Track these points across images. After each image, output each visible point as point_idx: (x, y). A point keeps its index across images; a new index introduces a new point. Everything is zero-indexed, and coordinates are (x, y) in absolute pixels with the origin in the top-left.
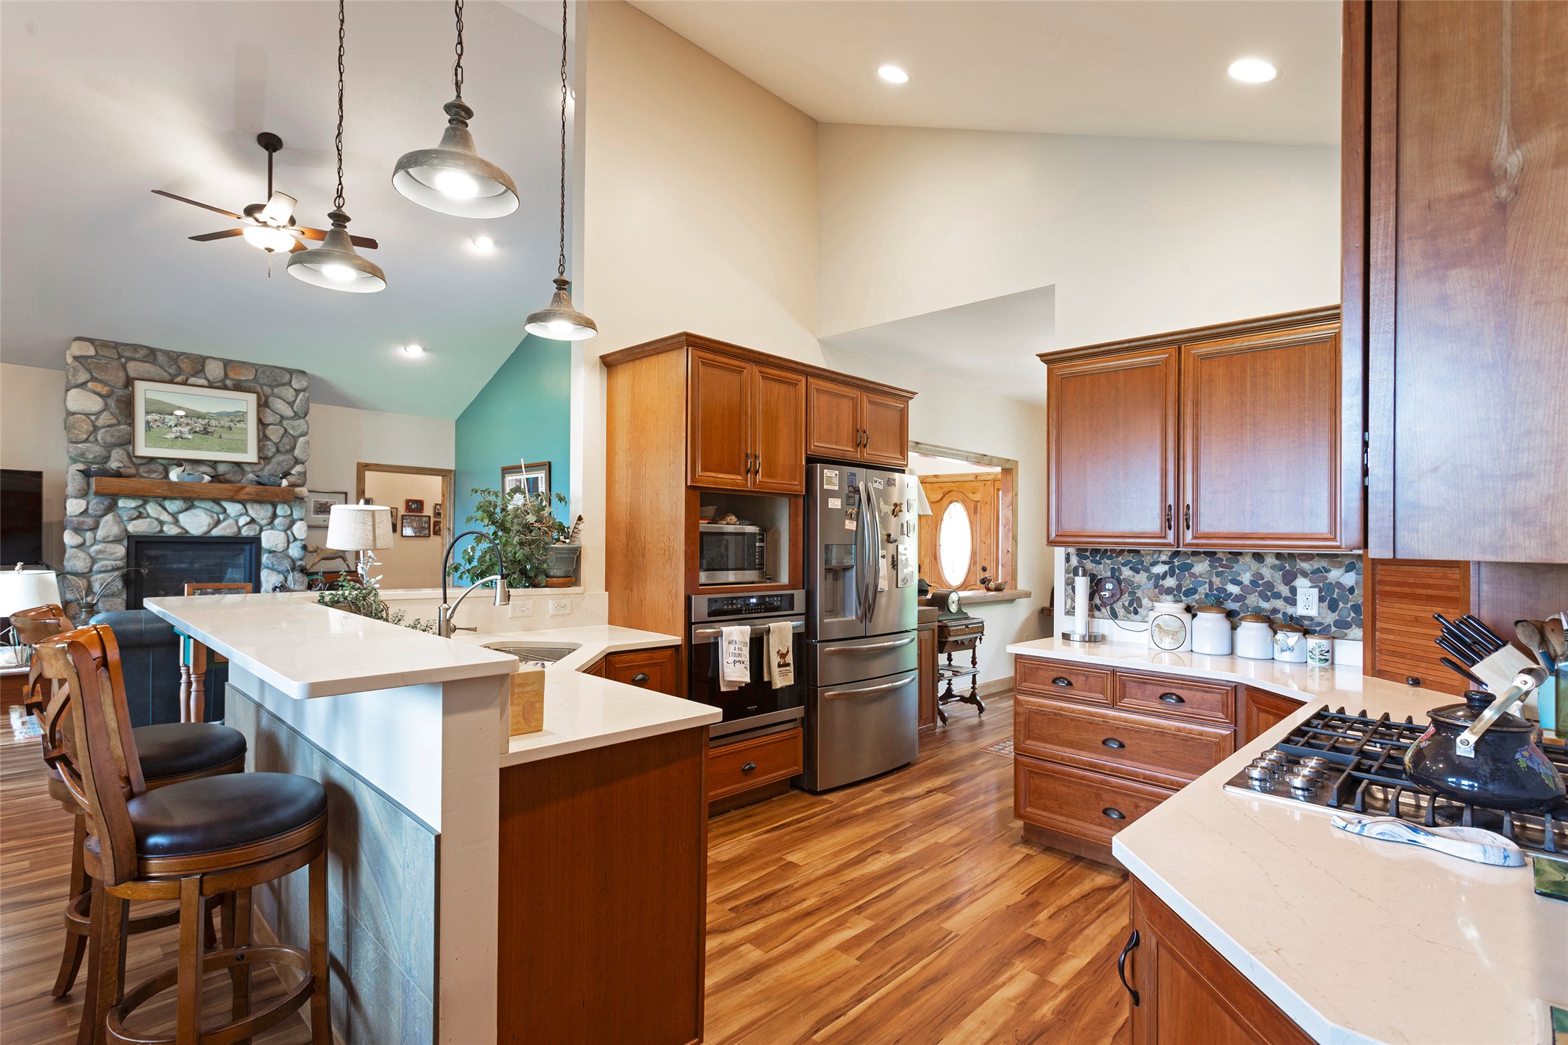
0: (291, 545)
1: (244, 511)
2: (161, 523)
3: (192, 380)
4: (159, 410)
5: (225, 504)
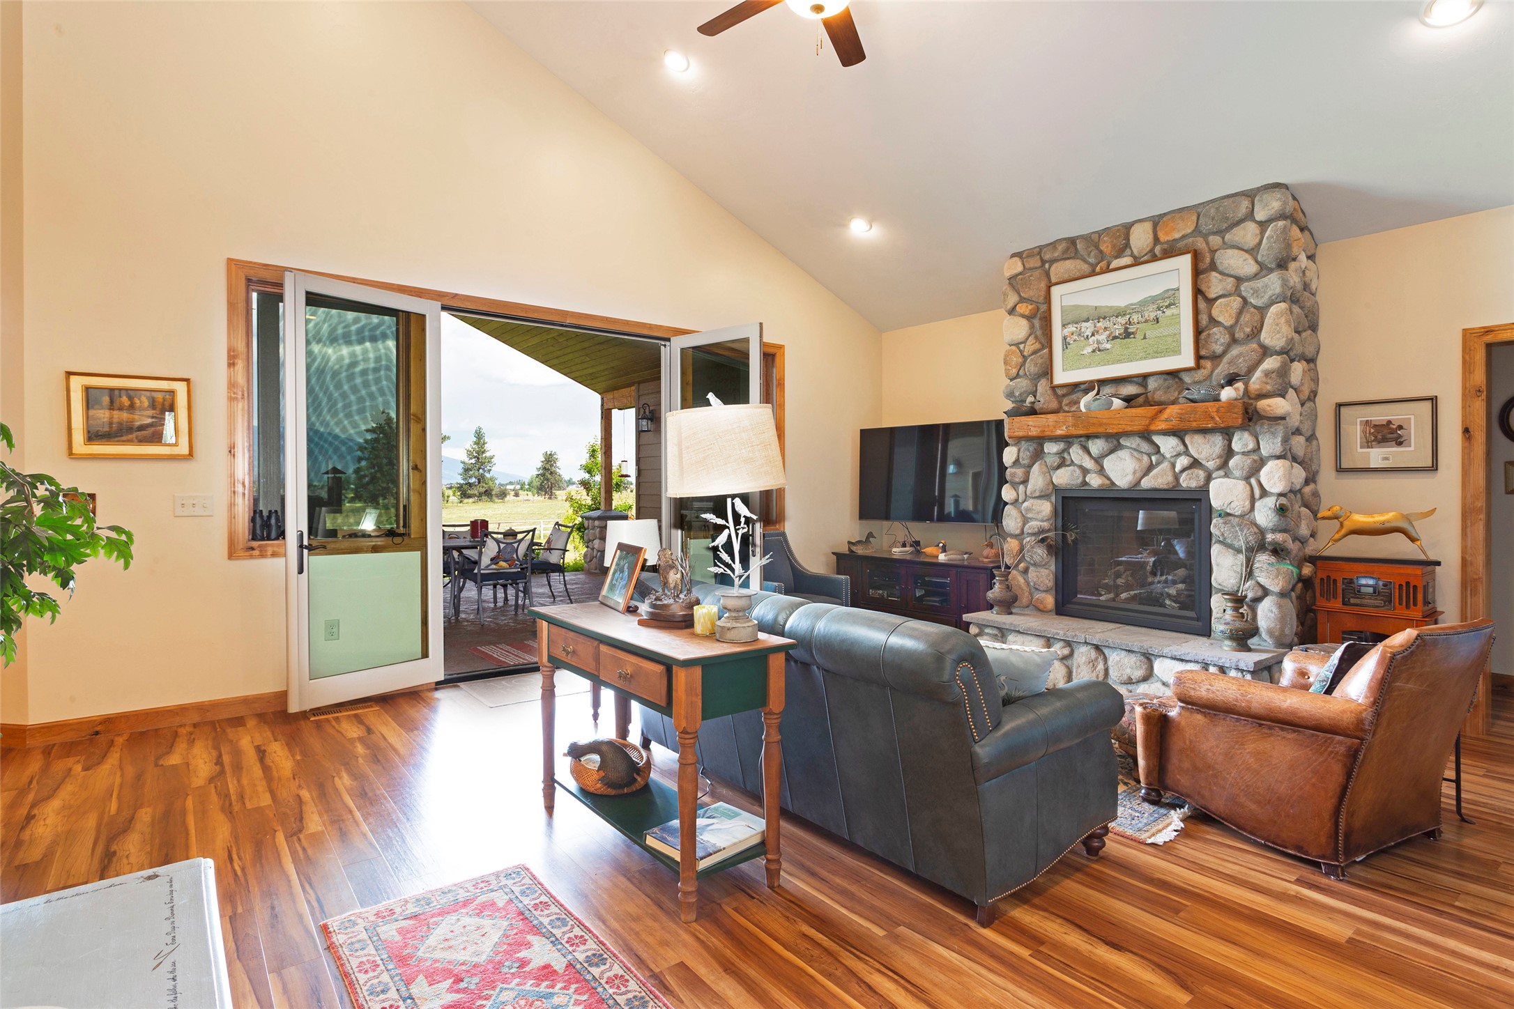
0: (1257, 504)
1: (1181, 448)
2: (1085, 471)
3: (1114, 264)
4: (1075, 318)
5: (1158, 439)
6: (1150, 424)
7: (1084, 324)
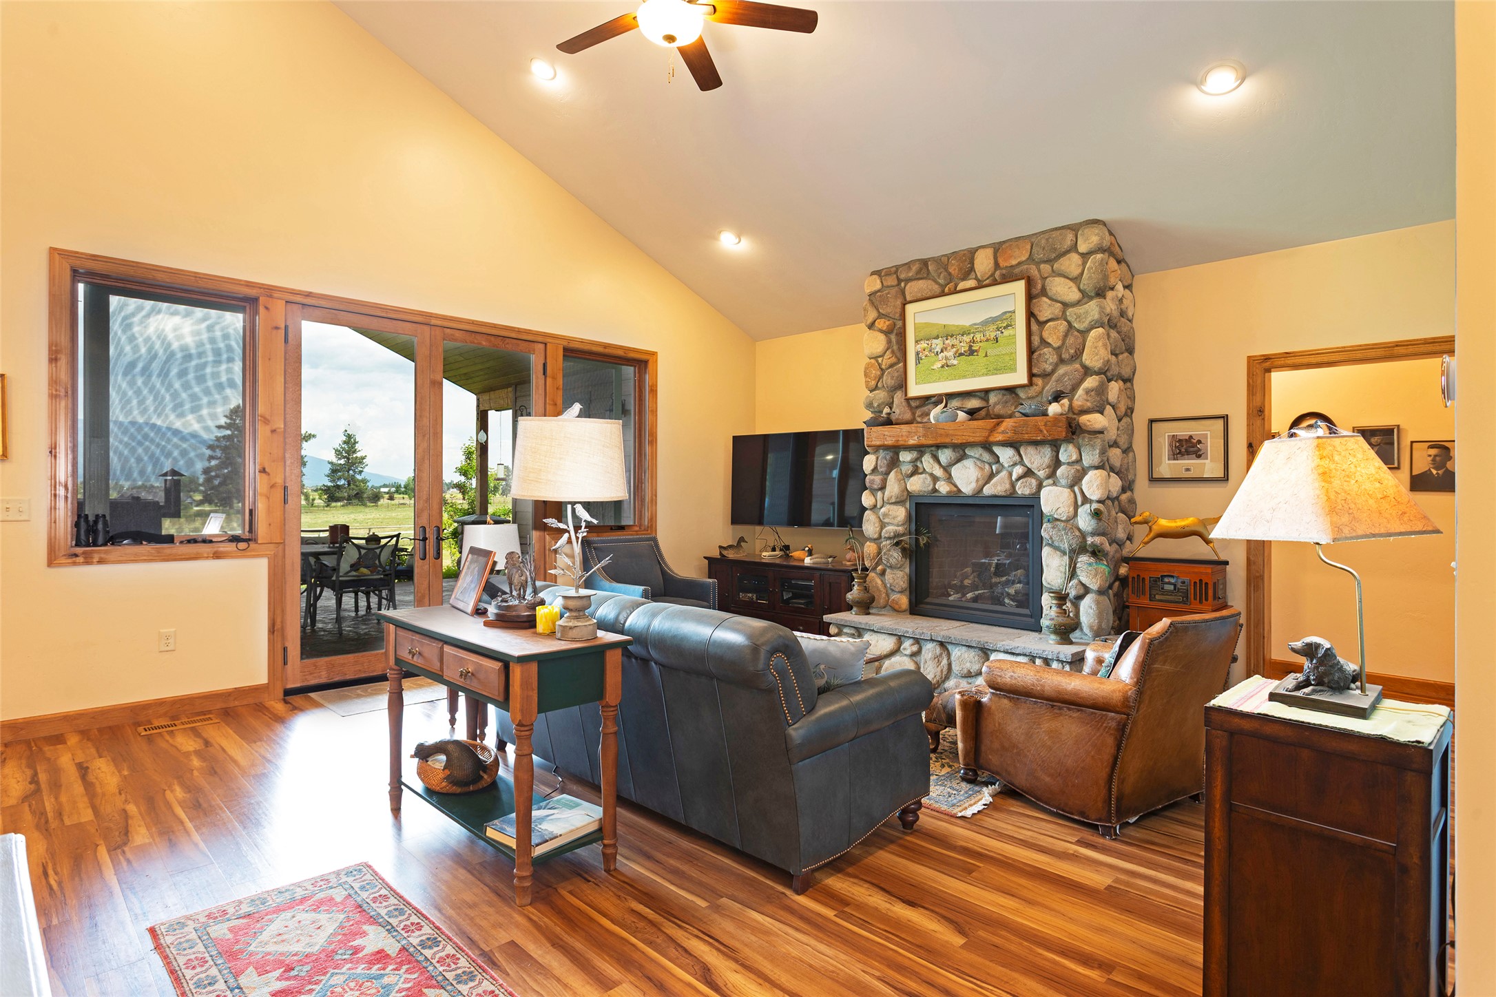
0: (1080, 510)
1: (1017, 458)
2: (935, 479)
3: (961, 286)
4: (926, 336)
5: (997, 450)
6: (989, 436)
7: (935, 341)
